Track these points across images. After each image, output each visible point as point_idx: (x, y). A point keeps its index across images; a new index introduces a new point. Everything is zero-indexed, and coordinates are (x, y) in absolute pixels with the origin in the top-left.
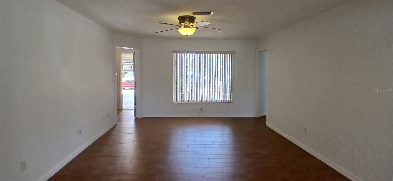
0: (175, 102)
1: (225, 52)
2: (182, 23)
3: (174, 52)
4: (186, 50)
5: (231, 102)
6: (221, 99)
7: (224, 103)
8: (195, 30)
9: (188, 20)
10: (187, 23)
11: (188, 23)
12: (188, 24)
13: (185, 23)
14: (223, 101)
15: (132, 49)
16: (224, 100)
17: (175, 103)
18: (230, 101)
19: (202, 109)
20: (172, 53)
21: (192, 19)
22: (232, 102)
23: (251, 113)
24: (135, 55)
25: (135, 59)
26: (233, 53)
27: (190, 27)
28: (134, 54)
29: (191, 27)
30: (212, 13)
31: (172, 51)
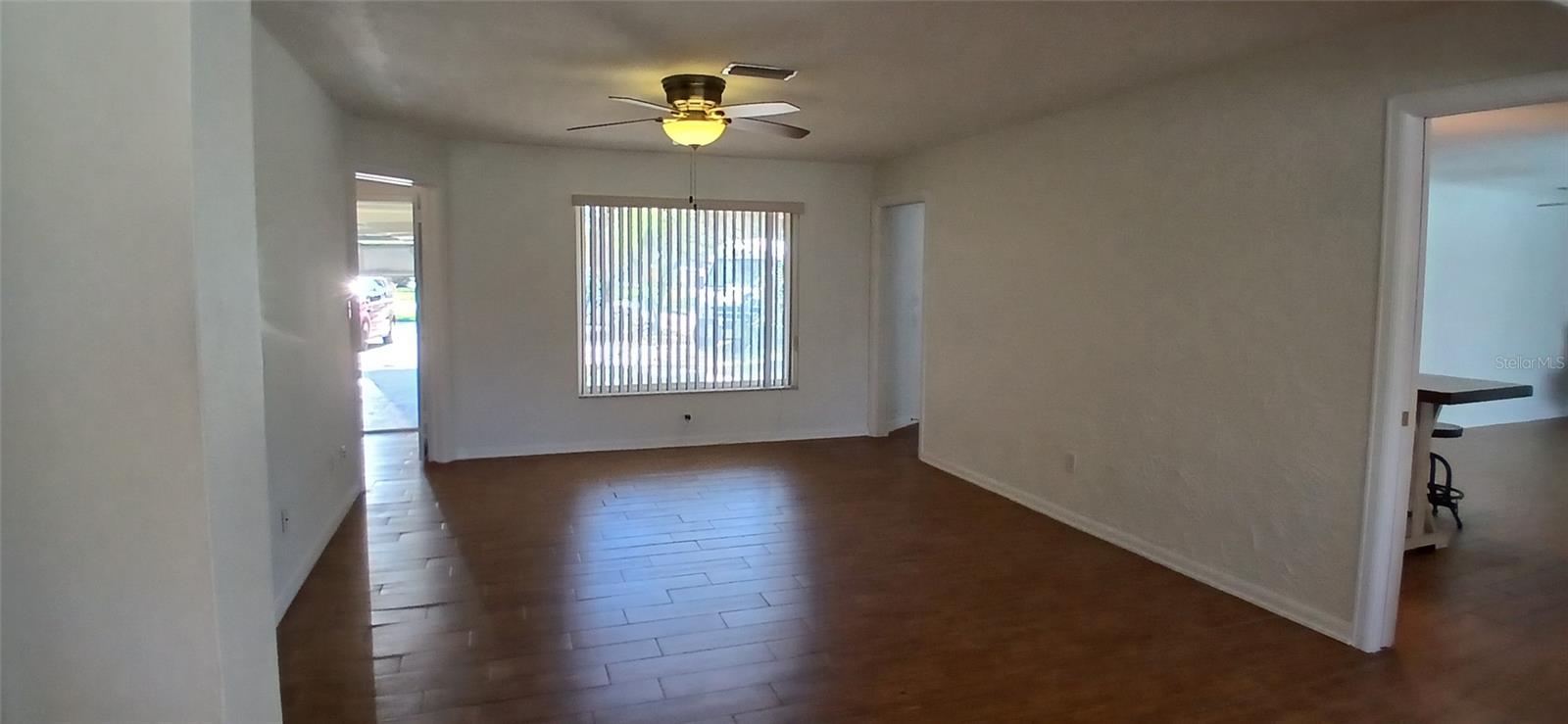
0: (585, 395)
1: (769, 207)
2: (677, 102)
3: (579, 200)
4: (691, 198)
5: (792, 386)
6: (755, 378)
7: (766, 390)
8: (724, 126)
9: (702, 91)
10: (697, 102)
11: (702, 101)
12: (702, 104)
13: (690, 101)
14: (762, 383)
15: (408, 182)
16: (767, 382)
17: (586, 397)
18: (789, 384)
19: (688, 417)
20: (574, 205)
21: (713, 88)
22: (795, 388)
23: (856, 423)
24: (419, 208)
25: (420, 224)
26: (795, 210)
27: (707, 117)
28: (417, 208)
29: (714, 116)
30: (795, 73)
31: (573, 196)
